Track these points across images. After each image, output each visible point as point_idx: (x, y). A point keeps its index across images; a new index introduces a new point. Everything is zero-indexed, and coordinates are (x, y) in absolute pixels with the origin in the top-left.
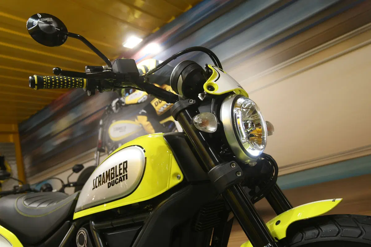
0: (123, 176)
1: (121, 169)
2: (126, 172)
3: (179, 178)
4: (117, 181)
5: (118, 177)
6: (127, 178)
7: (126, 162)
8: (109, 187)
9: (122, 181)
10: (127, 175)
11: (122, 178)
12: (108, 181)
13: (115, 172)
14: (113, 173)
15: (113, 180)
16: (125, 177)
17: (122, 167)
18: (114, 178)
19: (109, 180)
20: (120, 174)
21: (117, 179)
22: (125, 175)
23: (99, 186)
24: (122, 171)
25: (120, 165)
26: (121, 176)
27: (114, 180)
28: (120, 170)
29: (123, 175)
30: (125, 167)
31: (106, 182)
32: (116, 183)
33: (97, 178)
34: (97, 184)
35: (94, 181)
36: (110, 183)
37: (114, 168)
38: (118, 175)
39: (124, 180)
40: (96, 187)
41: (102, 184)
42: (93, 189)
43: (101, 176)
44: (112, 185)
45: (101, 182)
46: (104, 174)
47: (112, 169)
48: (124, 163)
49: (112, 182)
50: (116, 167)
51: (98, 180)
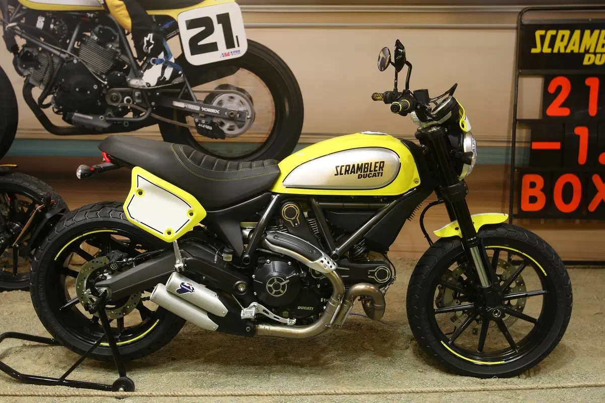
0: (379, 173)
2: (382, 170)
3: (416, 182)
4: (370, 175)
5: (373, 173)
6: (381, 175)
7: (383, 162)
8: (359, 178)
9: (376, 176)
10: (382, 173)
11: (377, 174)
12: (359, 173)
13: (369, 168)
14: (367, 168)
15: (365, 173)
17: (378, 165)
18: (367, 171)
19: (361, 172)
20: (375, 170)
21: (371, 174)
23: (345, 174)
24: (377, 169)
25: (376, 163)
26: (376, 172)
27: (367, 174)
28: (376, 167)
29: (378, 172)
30: (382, 166)
31: (357, 173)
32: (369, 177)
33: (342, 166)
34: (343, 172)
35: (338, 168)
36: (361, 175)
37: (368, 164)
38: (372, 171)
39: (378, 176)
40: (341, 174)
41: (351, 173)
42: (335, 175)
43: (349, 166)
44: (364, 177)
45: (350, 172)
46: (354, 166)
47: (365, 164)
48: (381, 162)
49: (364, 174)
50: (371, 163)
51: (344, 169)
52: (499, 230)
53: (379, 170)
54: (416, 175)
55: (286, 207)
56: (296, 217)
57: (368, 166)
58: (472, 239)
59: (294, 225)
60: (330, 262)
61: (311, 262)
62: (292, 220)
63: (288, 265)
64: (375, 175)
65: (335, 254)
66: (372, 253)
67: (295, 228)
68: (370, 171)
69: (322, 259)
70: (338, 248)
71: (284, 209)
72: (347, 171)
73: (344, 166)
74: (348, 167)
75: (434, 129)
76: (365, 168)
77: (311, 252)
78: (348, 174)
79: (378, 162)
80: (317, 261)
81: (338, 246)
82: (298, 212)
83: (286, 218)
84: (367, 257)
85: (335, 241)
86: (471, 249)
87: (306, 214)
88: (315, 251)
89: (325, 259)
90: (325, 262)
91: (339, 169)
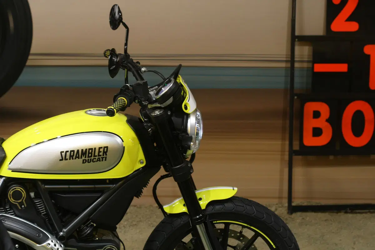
0: (102, 158)
1: (101, 152)
2: (106, 155)
3: (142, 163)
4: (94, 160)
5: (97, 158)
6: (105, 160)
7: (107, 147)
8: (83, 163)
10: (106, 157)
11: (101, 159)
12: (83, 158)
13: (93, 153)
14: (91, 153)
15: (90, 158)
16: (104, 159)
17: (102, 150)
18: (91, 156)
19: (85, 157)
20: (99, 155)
21: (95, 159)
22: (104, 157)
23: (70, 159)
24: (101, 154)
25: (100, 148)
26: (100, 157)
27: (91, 159)
28: (99, 152)
29: (102, 156)
30: (105, 151)
31: (81, 158)
32: (93, 162)
33: (67, 152)
34: (68, 157)
35: (62, 153)
36: (86, 160)
37: (92, 149)
38: (96, 156)
39: (102, 161)
40: (66, 159)
41: (75, 159)
42: (60, 160)
43: (74, 151)
44: (88, 162)
45: (74, 157)
46: (78, 151)
47: (89, 149)
48: (105, 147)
49: (88, 159)
50: (95, 148)
51: (68, 154)
52: (228, 205)
53: (103, 155)
54: (141, 156)
55: (12, 190)
56: (23, 200)
57: (92, 151)
58: (198, 217)
59: (21, 207)
60: (57, 245)
61: (38, 245)
62: (19, 203)
63: (16, 247)
64: (99, 160)
65: (62, 236)
66: (101, 231)
67: (21, 211)
68: (95, 156)
69: (49, 242)
70: (65, 229)
71: (11, 192)
72: (71, 157)
73: (68, 151)
74: (72, 153)
75: (157, 113)
76: (89, 153)
77: (37, 235)
78: (73, 159)
79: (101, 148)
80: (44, 244)
81: (65, 227)
82: (24, 194)
83: (12, 200)
84: (96, 235)
85: (62, 222)
86: (198, 226)
87: (32, 195)
88: (41, 235)
89: (52, 241)
90: (52, 244)
91: (64, 154)
